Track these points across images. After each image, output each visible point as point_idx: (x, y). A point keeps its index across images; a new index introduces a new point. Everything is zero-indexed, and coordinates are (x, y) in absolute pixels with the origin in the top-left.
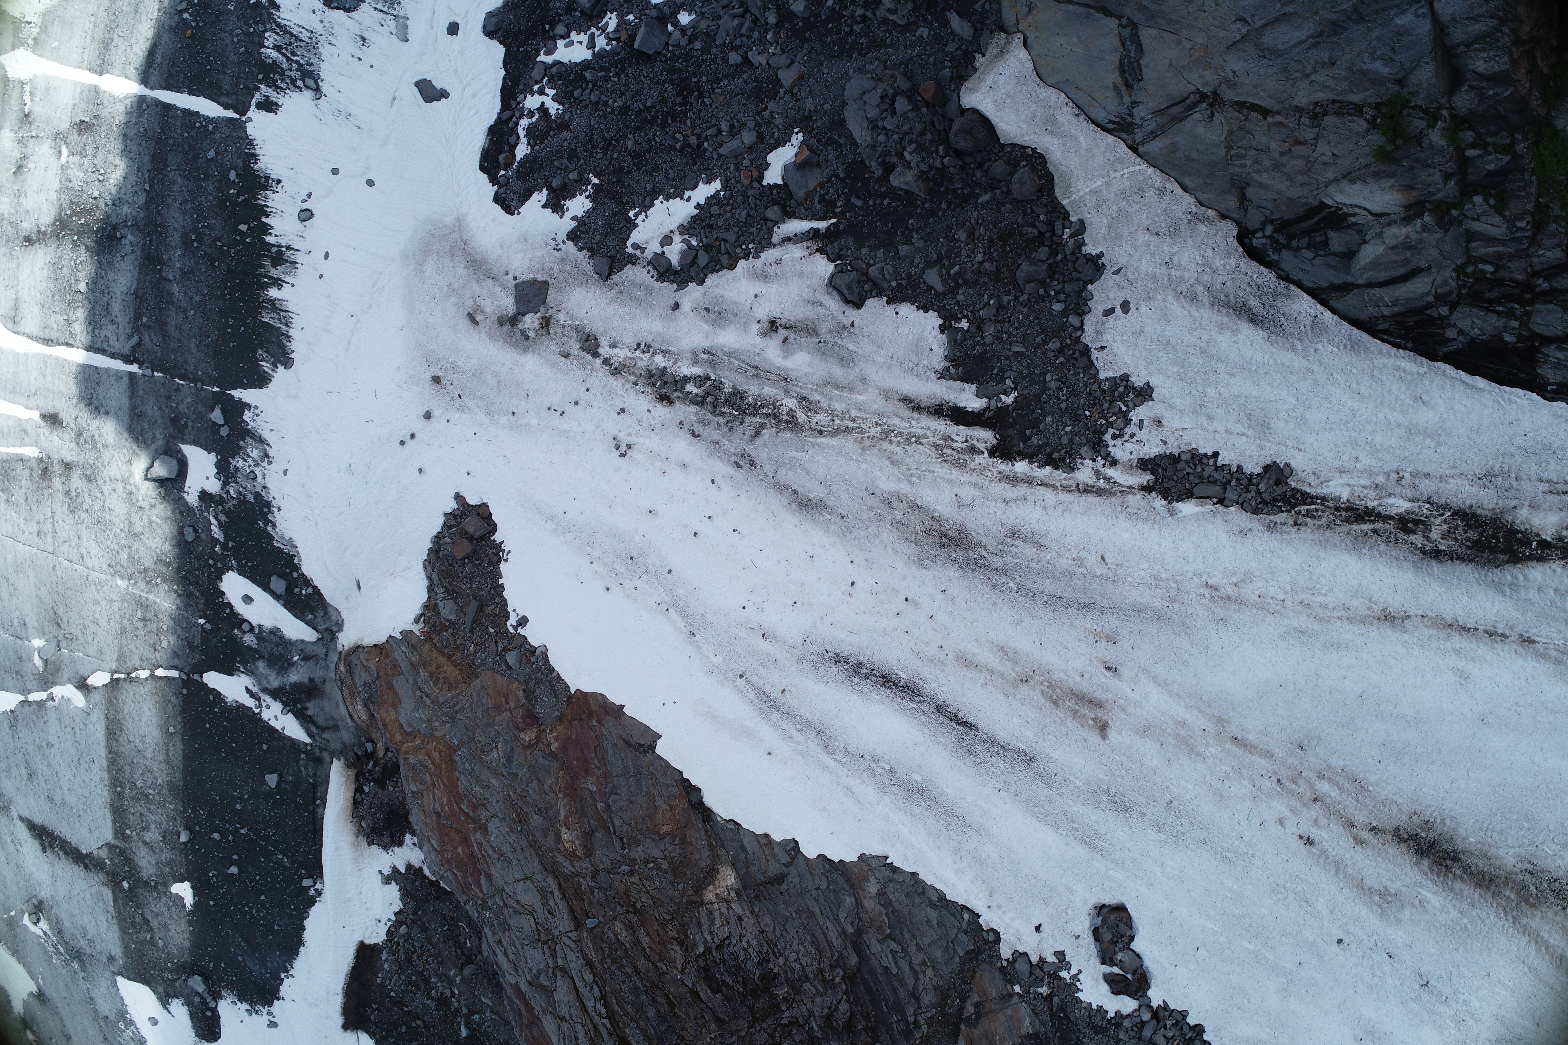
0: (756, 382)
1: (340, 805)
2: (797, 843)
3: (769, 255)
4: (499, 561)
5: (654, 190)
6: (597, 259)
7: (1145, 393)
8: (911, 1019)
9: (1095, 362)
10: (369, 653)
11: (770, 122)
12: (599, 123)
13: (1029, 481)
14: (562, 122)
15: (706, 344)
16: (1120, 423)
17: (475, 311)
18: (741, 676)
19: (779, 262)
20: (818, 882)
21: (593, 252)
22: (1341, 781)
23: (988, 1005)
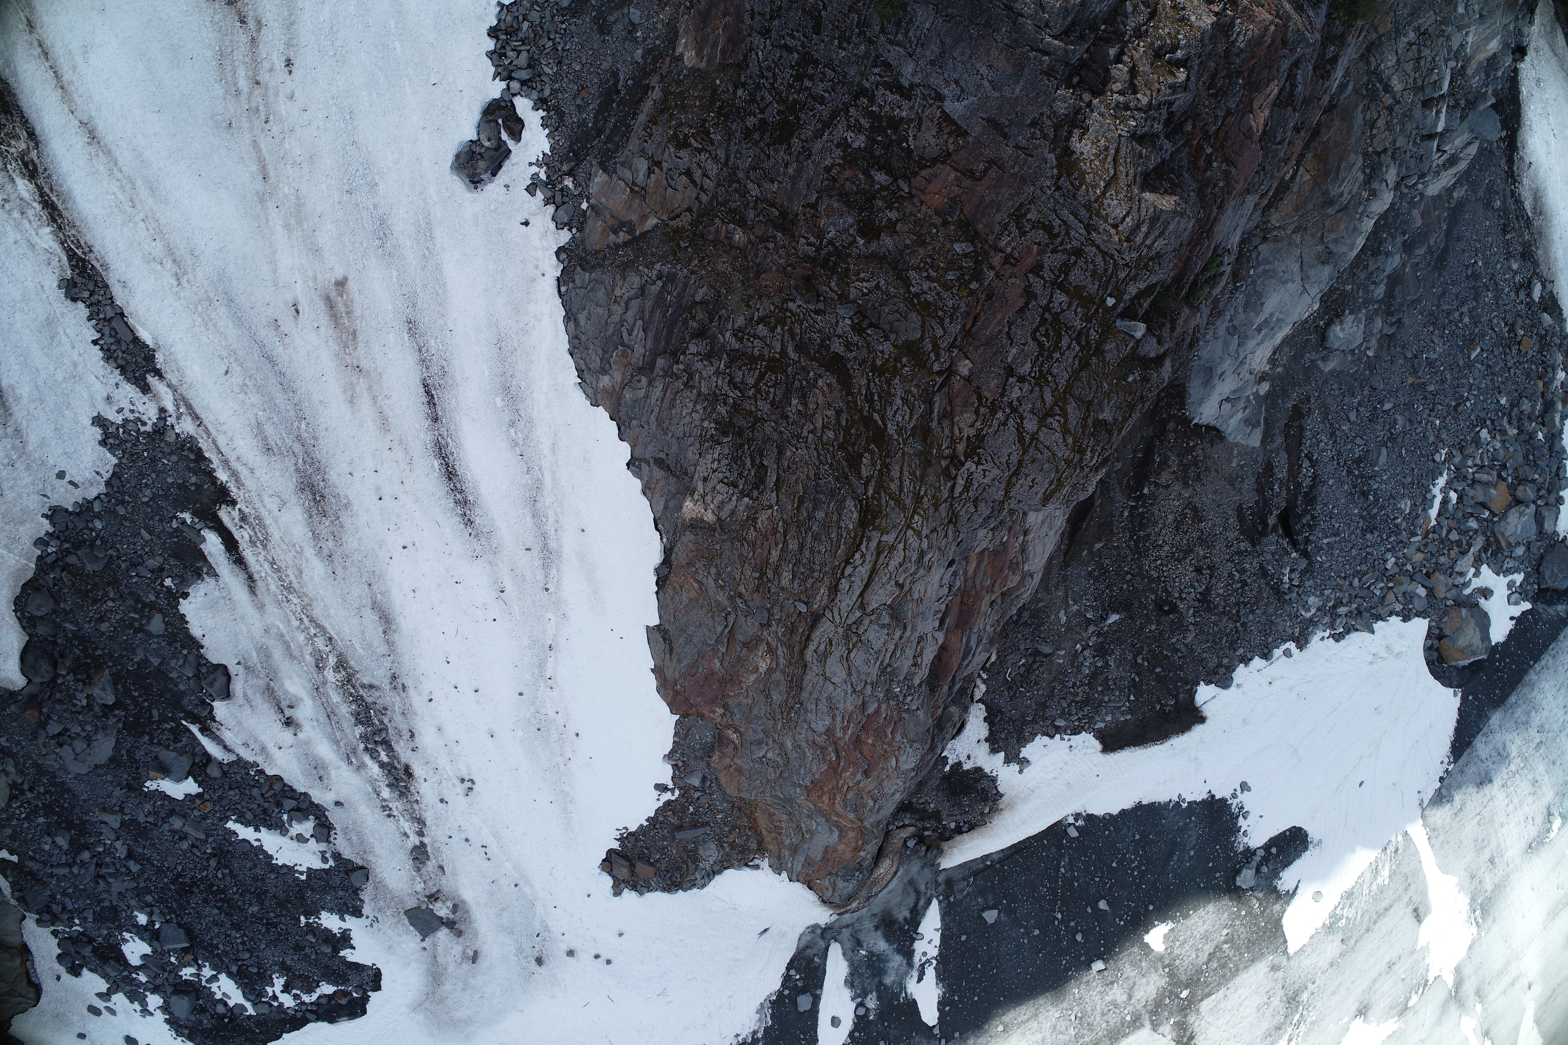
0: (337, 711)
1: (980, 842)
2: (628, 465)
3: (247, 755)
4: (631, 834)
5: (272, 871)
6: (358, 885)
7: (99, 421)
8: (659, 283)
9: (111, 472)
10: (821, 890)
11: (155, 813)
12: (260, 941)
13: (226, 463)
14: (284, 969)
15: (343, 765)
16: (130, 426)
17: (468, 958)
18: (547, 590)
19: (246, 745)
20: (637, 430)
21: (356, 891)
22: (229, 75)
23: (610, 223)
